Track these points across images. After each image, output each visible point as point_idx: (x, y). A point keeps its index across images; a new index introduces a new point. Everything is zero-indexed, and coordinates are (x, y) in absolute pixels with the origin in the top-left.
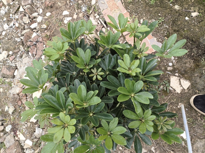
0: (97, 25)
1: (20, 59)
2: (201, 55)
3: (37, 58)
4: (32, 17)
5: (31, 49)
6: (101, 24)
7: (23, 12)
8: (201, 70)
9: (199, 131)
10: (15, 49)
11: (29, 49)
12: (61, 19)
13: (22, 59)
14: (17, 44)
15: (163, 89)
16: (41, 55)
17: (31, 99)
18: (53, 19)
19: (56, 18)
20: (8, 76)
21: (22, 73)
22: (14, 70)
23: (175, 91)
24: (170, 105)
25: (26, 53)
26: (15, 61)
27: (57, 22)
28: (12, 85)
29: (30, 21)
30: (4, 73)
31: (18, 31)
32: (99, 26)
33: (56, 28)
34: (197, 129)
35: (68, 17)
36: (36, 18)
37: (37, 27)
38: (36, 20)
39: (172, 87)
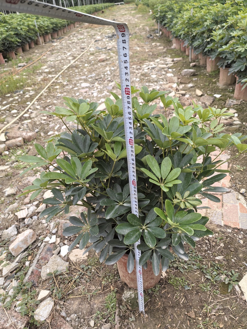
15: (224, 281)
23: (243, 295)
39: (239, 287)
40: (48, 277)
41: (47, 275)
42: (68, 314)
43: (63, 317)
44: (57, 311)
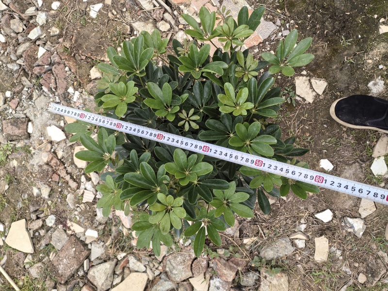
0: (154, 10)
1: (30, 103)
2: (339, 31)
3: (61, 94)
4: (26, 18)
5: (44, 81)
6: (160, 5)
7: (6, 12)
8: (340, 56)
9: (346, 155)
10: (13, 85)
11: (41, 81)
12: (83, 11)
13: (33, 101)
14: (13, 75)
15: (286, 101)
16: (67, 87)
17: (73, 166)
18: (67, 13)
19: (72, 11)
20: (18, 136)
21: (41, 126)
22: (26, 124)
23: (305, 100)
24: (299, 124)
25: (37, 89)
26: (21, 107)
27: (76, 18)
28: (31, 150)
29: (25, 25)
30: (9, 133)
31: (8, 51)
32: (158, 12)
33: (79, 29)
34: (343, 152)
35: (94, 4)
36: (34, 17)
38: (36, 22)
39: (299, 96)
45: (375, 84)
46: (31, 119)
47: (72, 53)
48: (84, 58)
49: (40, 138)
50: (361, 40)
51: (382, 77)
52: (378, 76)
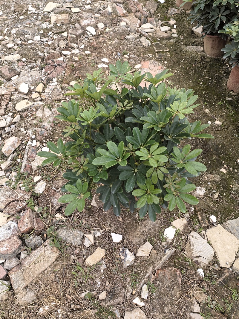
1: (29, 70)
3: (48, 78)
4: (69, 46)
7: (64, 37)
10: (31, 59)
11: (46, 66)
12: (97, 62)
13: (31, 70)
14: (36, 56)
17: (13, 106)
18: (89, 58)
19: (92, 59)
20: (5, 75)
21: (21, 81)
22: (15, 74)
25: (40, 68)
26: (23, 68)
27: (91, 62)
28: (2, 85)
29: (66, 48)
31: (46, 48)
33: (87, 65)
35: (105, 64)
36: (73, 48)
37: (68, 55)
38: (72, 50)
40: (38, 168)
41: (37, 167)
42: (57, 189)
43: (54, 190)
44: (49, 187)
45: (200, 189)
46: (20, 75)
47: (73, 69)
48: (76, 75)
49: (13, 85)
50: (209, 165)
51: (206, 189)
52: (204, 187)
